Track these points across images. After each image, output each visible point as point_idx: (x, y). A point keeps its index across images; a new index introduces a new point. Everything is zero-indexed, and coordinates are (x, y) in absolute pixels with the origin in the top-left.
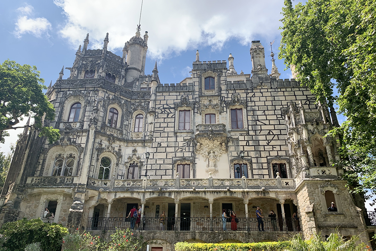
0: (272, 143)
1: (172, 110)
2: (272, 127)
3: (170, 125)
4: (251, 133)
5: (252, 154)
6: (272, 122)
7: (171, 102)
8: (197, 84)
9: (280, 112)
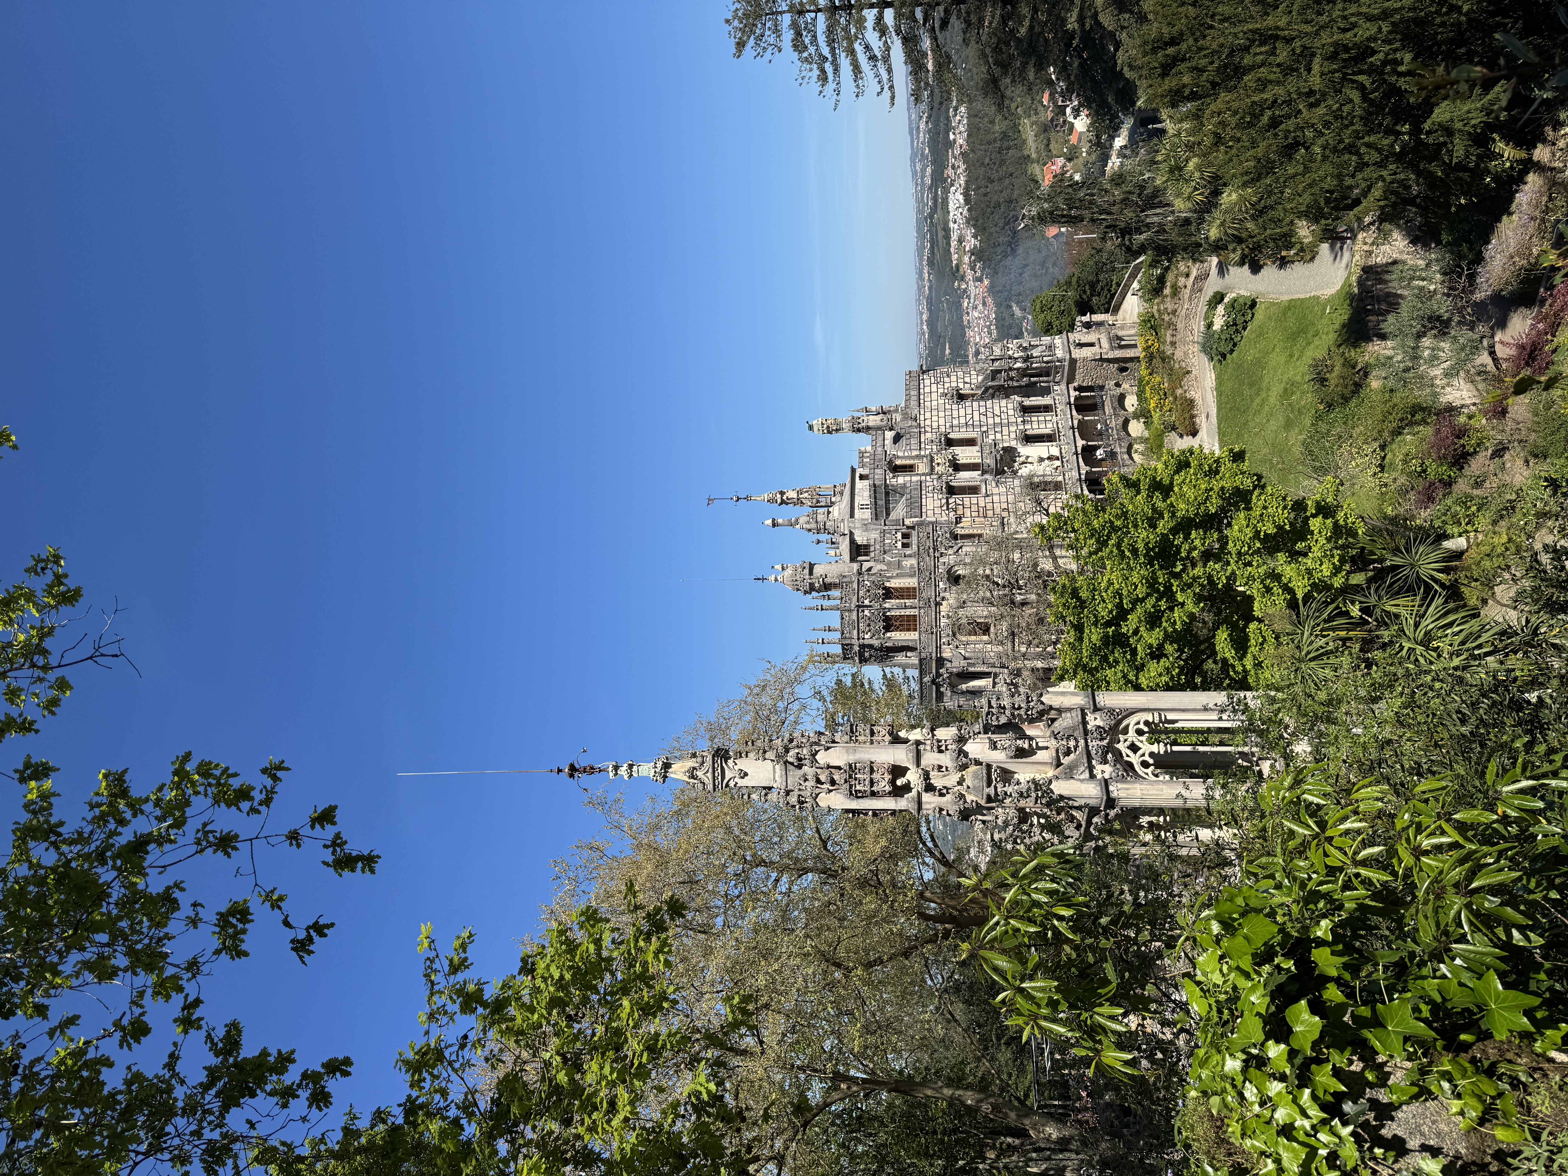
0: (997, 412)
1: (951, 501)
2: (976, 414)
3: (974, 501)
4: (984, 429)
5: (1013, 429)
6: (969, 411)
7: (937, 503)
8: (908, 478)
9: (955, 407)
